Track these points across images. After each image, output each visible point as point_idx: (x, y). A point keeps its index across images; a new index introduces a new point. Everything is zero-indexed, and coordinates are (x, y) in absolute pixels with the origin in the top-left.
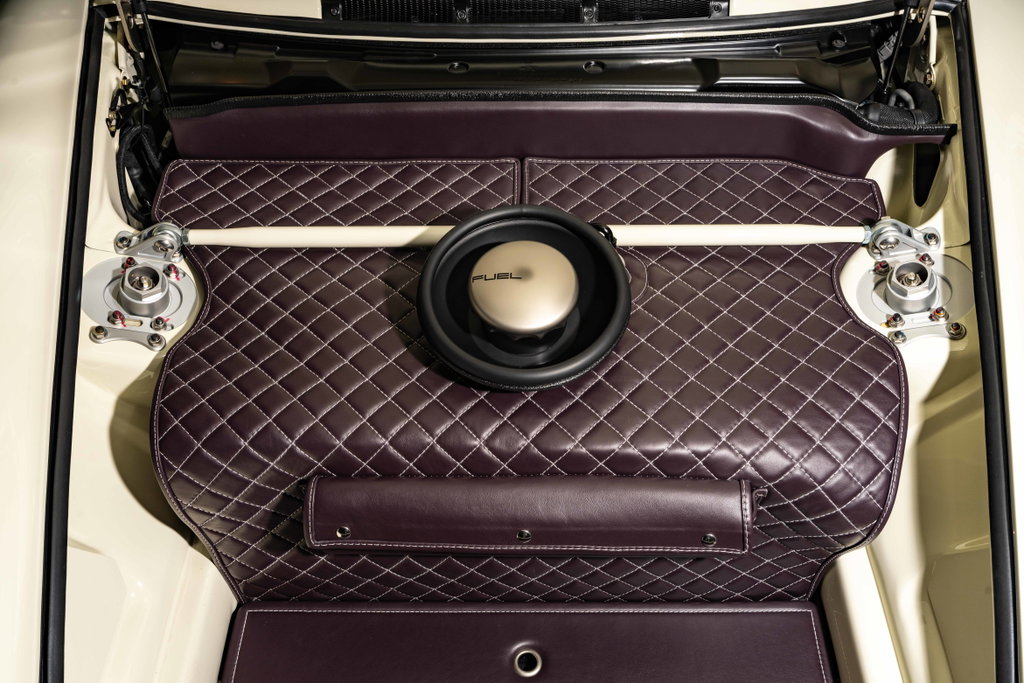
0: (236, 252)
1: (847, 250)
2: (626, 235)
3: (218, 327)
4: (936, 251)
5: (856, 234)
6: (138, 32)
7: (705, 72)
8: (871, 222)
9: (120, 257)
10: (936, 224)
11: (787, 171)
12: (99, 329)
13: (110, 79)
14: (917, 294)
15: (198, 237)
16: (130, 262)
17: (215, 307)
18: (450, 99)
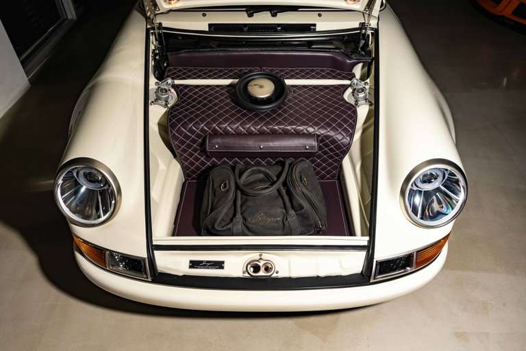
0: (187, 86)
1: (345, 87)
2: (288, 82)
3: (183, 102)
4: (367, 87)
5: (347, 82)
6: (159, 34)
7: (309, 44)
8: (350, 79)
9: (156, 87)
10: (368, 81)
11: (331, 71)
12: (152, 102)
13: (152, 47)
14: (362, 95)
15: (177, 82)
16: (159, 88)
17: (181, 98)
18: (242, 51)
